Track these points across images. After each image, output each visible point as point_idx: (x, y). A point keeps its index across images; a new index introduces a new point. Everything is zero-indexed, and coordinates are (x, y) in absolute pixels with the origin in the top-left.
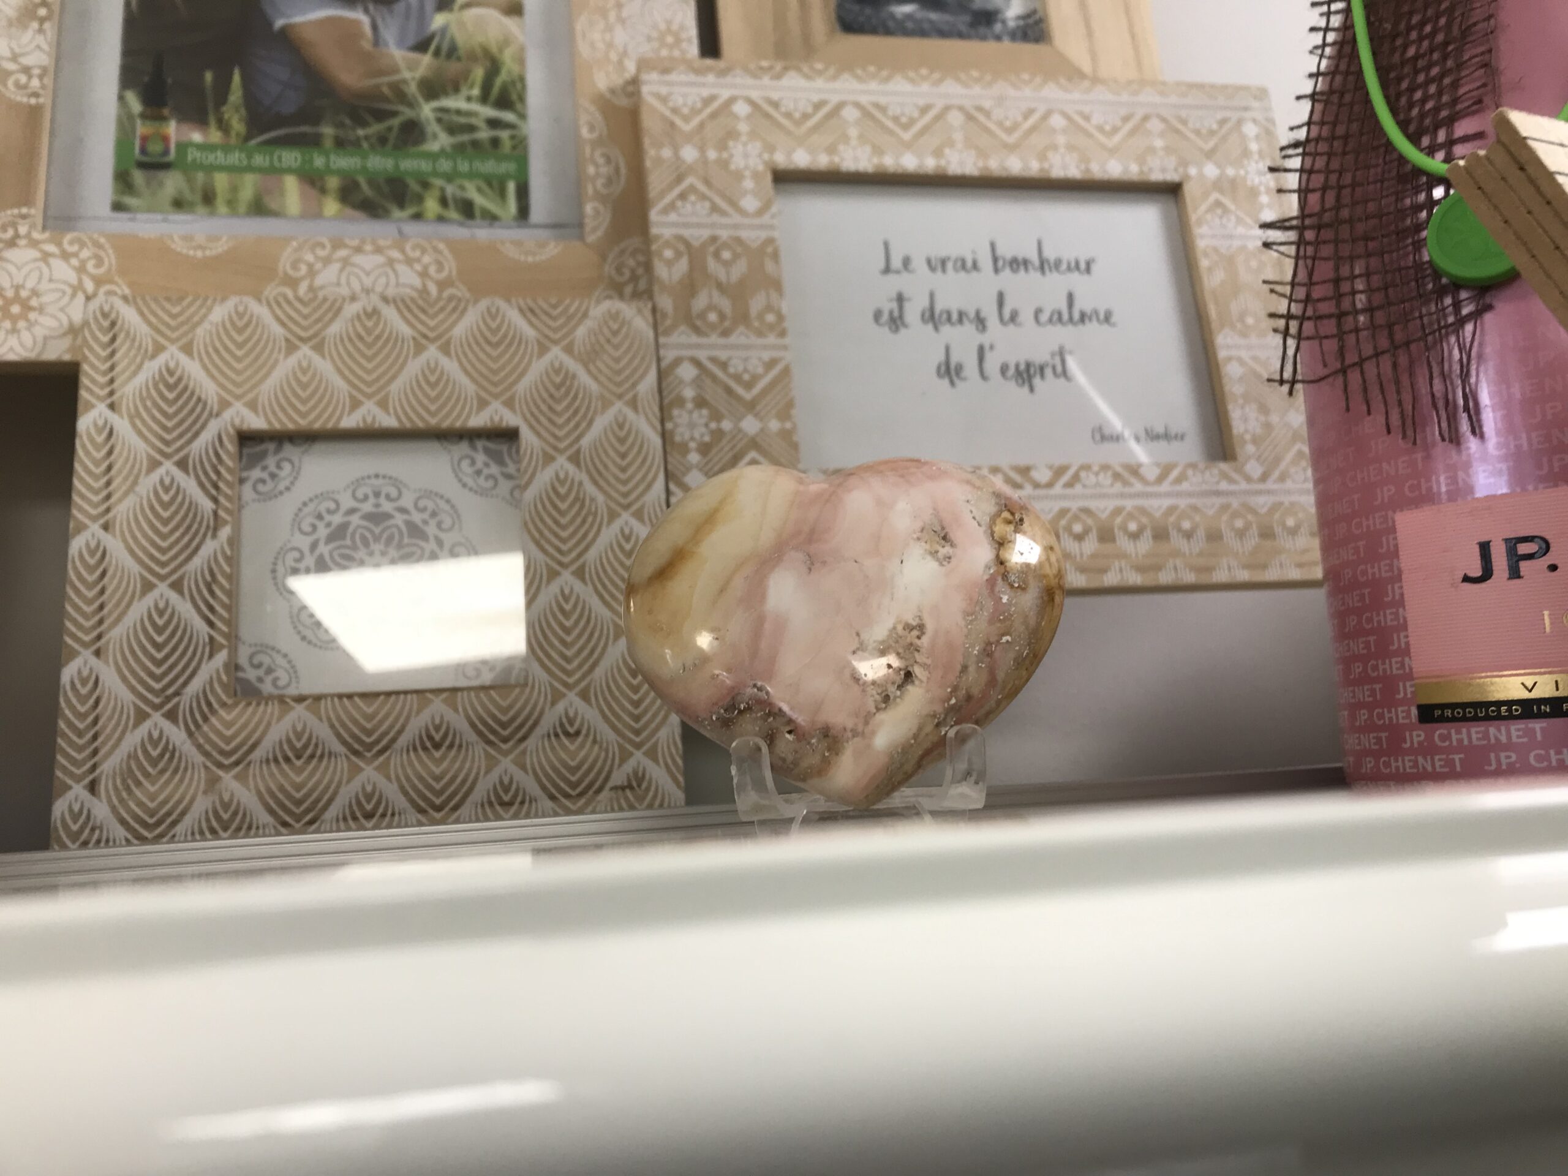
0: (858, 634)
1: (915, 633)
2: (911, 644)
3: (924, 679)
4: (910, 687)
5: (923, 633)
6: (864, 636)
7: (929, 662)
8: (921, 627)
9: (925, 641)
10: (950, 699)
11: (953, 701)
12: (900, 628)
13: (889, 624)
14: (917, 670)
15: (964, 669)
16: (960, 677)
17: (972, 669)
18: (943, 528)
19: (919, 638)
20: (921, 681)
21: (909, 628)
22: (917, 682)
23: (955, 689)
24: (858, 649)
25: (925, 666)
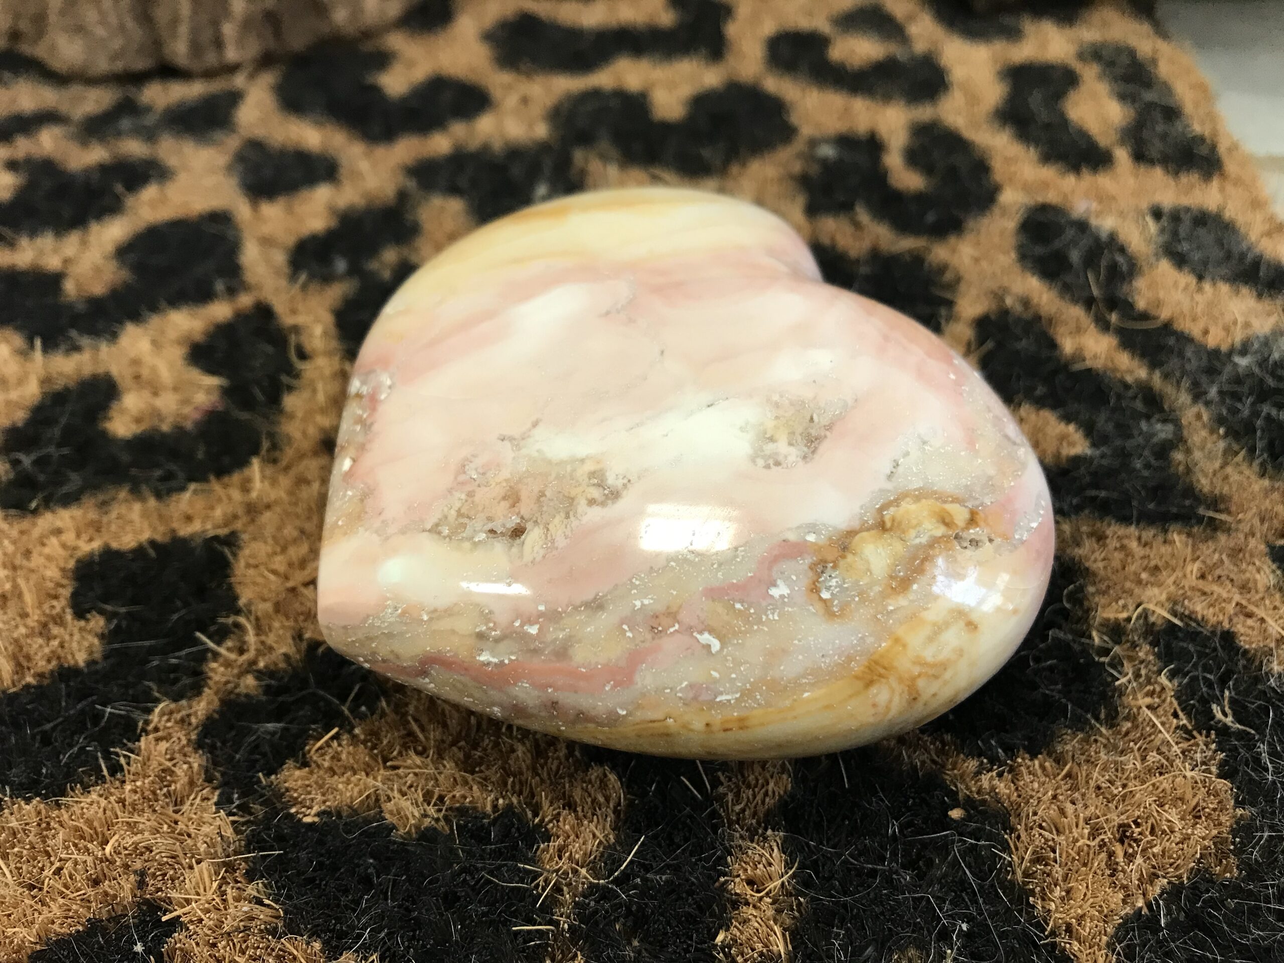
0: (535, 424)
1: (595, 493)
2: (572, 499)
3: (528, 557)
4: (499, 547)
5: (603, 504)
6: (538, 432)
7: (561, 542)
8: (614, 495)
9: (593, 515)
10: (531, 623)
11: (533, 630)
12: (589, 467)
13: (582, 451)
14: (533, 537)
15: (596, 605)
16: (576, 608)
17: (606, 619)
18: (829, 427)
19: (592, 502)
20: (521, 557)
21: (598, 478)
22: (514, 550)
23: (552, 616)
24: (511, 439)
25: (550, 543)
